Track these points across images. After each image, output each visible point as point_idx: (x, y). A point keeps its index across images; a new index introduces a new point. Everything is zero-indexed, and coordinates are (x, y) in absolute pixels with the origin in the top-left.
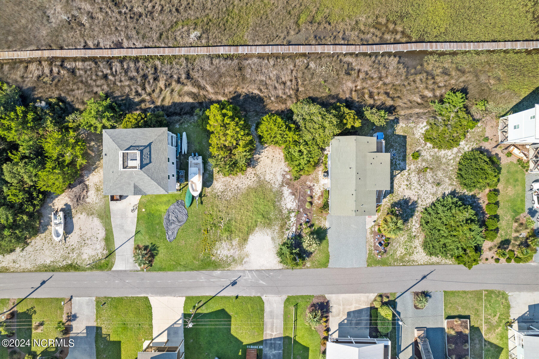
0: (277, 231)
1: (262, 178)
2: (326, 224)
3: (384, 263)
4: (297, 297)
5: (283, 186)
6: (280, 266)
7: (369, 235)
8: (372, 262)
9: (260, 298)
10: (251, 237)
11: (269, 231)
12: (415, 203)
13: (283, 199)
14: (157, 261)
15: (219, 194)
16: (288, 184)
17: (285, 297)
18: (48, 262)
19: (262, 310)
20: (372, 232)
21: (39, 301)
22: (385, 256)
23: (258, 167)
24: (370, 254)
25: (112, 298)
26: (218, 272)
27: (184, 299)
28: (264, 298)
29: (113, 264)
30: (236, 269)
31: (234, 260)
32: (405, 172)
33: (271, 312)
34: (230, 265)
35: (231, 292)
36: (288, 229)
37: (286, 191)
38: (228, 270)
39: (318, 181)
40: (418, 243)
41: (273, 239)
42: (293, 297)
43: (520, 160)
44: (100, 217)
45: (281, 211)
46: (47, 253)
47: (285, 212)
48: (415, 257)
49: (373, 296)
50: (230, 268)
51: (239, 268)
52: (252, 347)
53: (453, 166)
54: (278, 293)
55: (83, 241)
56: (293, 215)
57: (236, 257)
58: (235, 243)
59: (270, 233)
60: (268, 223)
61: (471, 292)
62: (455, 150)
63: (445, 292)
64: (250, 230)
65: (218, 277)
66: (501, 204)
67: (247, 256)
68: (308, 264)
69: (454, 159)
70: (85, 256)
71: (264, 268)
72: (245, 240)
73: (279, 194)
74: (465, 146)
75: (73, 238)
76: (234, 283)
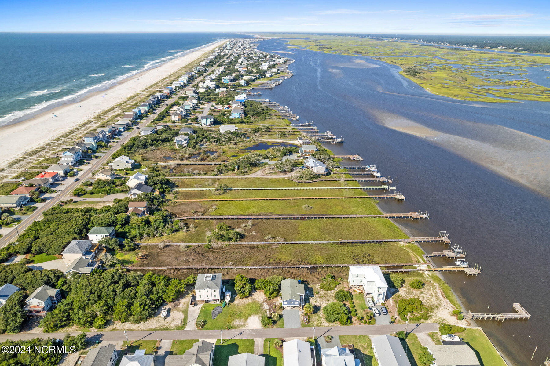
0: (261, 316)
1: (255, 300)
2: (283, 313)
3: (309, 326)
4: (270, 339)
5: (263, 302)
6: (262, 328)
7: (301, 317)
8: (303, 325)
9: (252, 339)
10: (249, 318)
11: (257, 316)
12: (320, 306)
13: (264, 306)
14: (206, 326)
15: (237, 304)
16: (266, 302)
17: (264, 339)
18: (154, 327)
20: (302, 316)
21: (145, 342)
22: (309, 323)
23: (253, 297)
24: (302, 323)
25: (181, 340)
26: (234, 330)
27: (217, 339)
28: (254, 339)
29: (185, 328)
30: (242, 329)
32: (314, 298)
33: (258, 345)
34: (239, 327)
35: (239, 337)
36: (265, 315)
37: (265, 304)
38: (238, 329)
39: (278, 301)
40: (323, 319)
41: (259, 318)
42: (268, 339)
43: (359, 293)
44: (183, 312)
45: (262, 310)
46: (155, 324)
47: (264, 310)
48: (323, 324)
49: (306, 338)
51: (244, 328)
53: (333, 295)
54: (261, 337)
55: (173, 320)
56: (268, 310)
57: (242, 325)
58: (242, 320)
60: (257, 313)
61: (352, 336)
62: (333, 291)
63: (340, 336)
64: (249, 316)
65: (233, 332)
66: (356, 306)
67: (247, 324)
68: (275, 327)
69: (333, 293)
70: (172, 325)
71: (255, 329)
72: (247, 319)
73: (262, 305)
74: (336, 290)
75: (168, 319)
76: (241, 334)
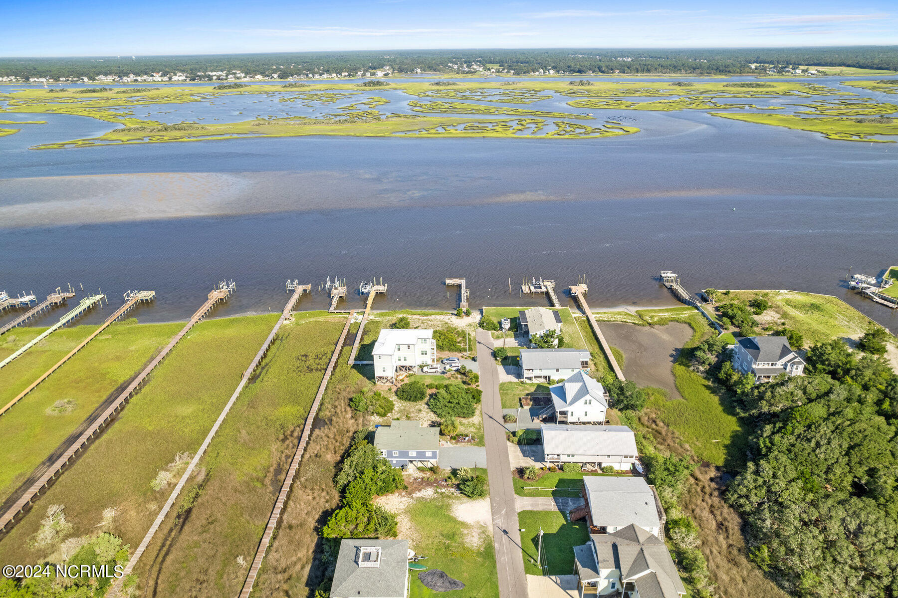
0: (454, 501)
1: (403, 511)
2: (448, 469)
3: (482, 438)
4: (515, 487)
5: (412, 497)
6: (487, 498)
7: (458, 445)
8: (481, 444)
9: (519, 514)
10: (459, 519)
11: (454, 507)
12: (433, 421)
13: (424, 497)
15: (414, 543)
17: (516, 496)
19: (531, 512)
20: (456, 444)
22: (476, 437)
23: (393, 513)
24: (475, 445)
26: (496, 545)
27: (528, 576)
28: (519, 511)
30: (492, 531)
31: (483, 532)
33: (532, 505)
34: (488, 536)
35: (515, 535)
36: (453, 494)
37: (417, 494)
38: (493, 538)
39: (410, 475)
40: (465, 421)
41: (462, 503)
42: (515, 490)
43: (407, 376)
45: (435, 499)
47: (436, 496)
48: (476, 422)
49: (509, 444)
50: (492, 536)
52: (569, 518)
53: (407, 404)
54: (513, 501)
56: (439, 491)
57: (481, 531)
58: (465, 532)
59: (456, 506)
61: (502, 397)
63: (503, 408)
64: (453, 520)
65: (501, 544)
66: (438, 383)
67: (478, 522)
71: (490, 510)
72: (463, 524)
73: (420, 499)
74: (393, 398)
76: (505, 532)
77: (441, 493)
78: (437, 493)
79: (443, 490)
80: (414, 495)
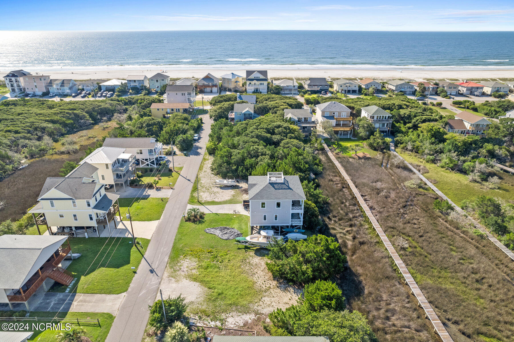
0: (200, 307)
1: (265, 294)
4: (109, 327)
5: (256, 314)
9: (126, 291)
10: (197, 284)
13: (240, 314)
14: (189, 224)
16: (259, 320)
17: (115, 314)
18: (202, 181)
19: (110, 293)
21: (176, 179)
25: (166, 204)
27: (149, 238)
28: (124, 294)
29: (192, 204)
30: (165, 273)
31: (175, 271)
33: (104, 301)
35: (142, 267)
36: (200, 318)
37: (249, 318)
38: (166, 266)
45: (225, 311)
47: (223, 316)
50: (168, 268)
51: (166, 274)
55: (213, 193)
56: (218, 324)
57: (178, 273)
58: (194, 271)
59: (199, 300)
60: (211, 300)
64: (205, 283)
70: (202, 194)
72: (195, 280)
73: (246, 310)
75: (217, 189)
77: (215, 319)
78: (221, 320)
79: (213, 324)
80: (253, 316)
